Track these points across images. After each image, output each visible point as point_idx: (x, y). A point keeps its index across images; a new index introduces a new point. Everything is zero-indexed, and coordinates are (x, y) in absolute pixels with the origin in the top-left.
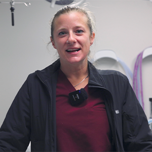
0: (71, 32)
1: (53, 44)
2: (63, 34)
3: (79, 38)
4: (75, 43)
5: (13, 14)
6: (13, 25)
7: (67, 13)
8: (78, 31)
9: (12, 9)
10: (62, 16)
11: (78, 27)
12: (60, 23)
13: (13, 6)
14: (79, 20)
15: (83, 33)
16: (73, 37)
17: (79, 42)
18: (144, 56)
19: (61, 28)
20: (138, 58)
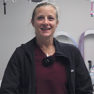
0: (46, 18)
4: (48, 25)
8: (50, 18)
11: (51, 16)
13: (5, 2)
15: (53, 20)
18: (85, 35)
19: (40, 14)
20: (81, 36)
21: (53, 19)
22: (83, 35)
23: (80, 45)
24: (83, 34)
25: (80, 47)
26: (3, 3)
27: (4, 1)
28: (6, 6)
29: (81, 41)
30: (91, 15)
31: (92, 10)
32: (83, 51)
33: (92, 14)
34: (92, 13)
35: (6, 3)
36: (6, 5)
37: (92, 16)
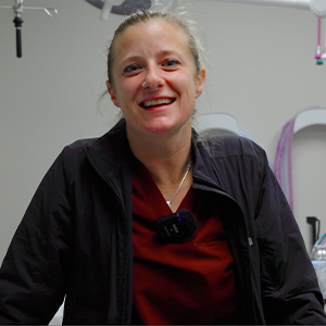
0: (152, 63)
1: (113, 98)
2: (134, 69)
4: (160, 86)
5: (18, 33)
6: (19, 55)
7: (142, 23)
8: (167, 63)
9: (18, 22)
10: (131, 30)
11: (166, 53)
12: (127, 45)
13: (19, 16)
14: (170, 38)
15: (179, 66)
16: (156, 74)
17: (170, 84)
18: (297, 127)
20: (283, 131)
21: (177, 62)
22: (289, 128)
23: (280, 163)
24: (290, 124)
25: (279, 170)
26: (13, 18)
27: (17, 13)
28: (23, 29)
29: (283, 149)
32: (290, 182)
35: (23, 19)
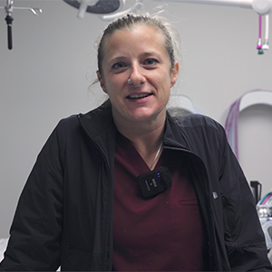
0: (135, 63)
1: (102, 85)
2: (120, 66)
3: (151, 74)
5: (9, 29)
7: (127, 28)
8: (148, 61)
9: (9, 20)
10: (118, 33)
11: (148, 54)
12: (115, 46)
13: (10, 15)
14: (151, 41)
15: (158, 65)
17: (150, 81)
18: (242, 107)
19: (117, 55)
20: (231, 110)
22: (235, 107)
24: (237, 104)
26: (5, 17)
27: (8, 12)
28: (13, 25)
29: (231, 125)
30: (257, 51)
31: (260, 36)
33: (259, 48)
34: (259, 44)
35: (13, 17)
36: (13, 22)
37: (261, 53)
